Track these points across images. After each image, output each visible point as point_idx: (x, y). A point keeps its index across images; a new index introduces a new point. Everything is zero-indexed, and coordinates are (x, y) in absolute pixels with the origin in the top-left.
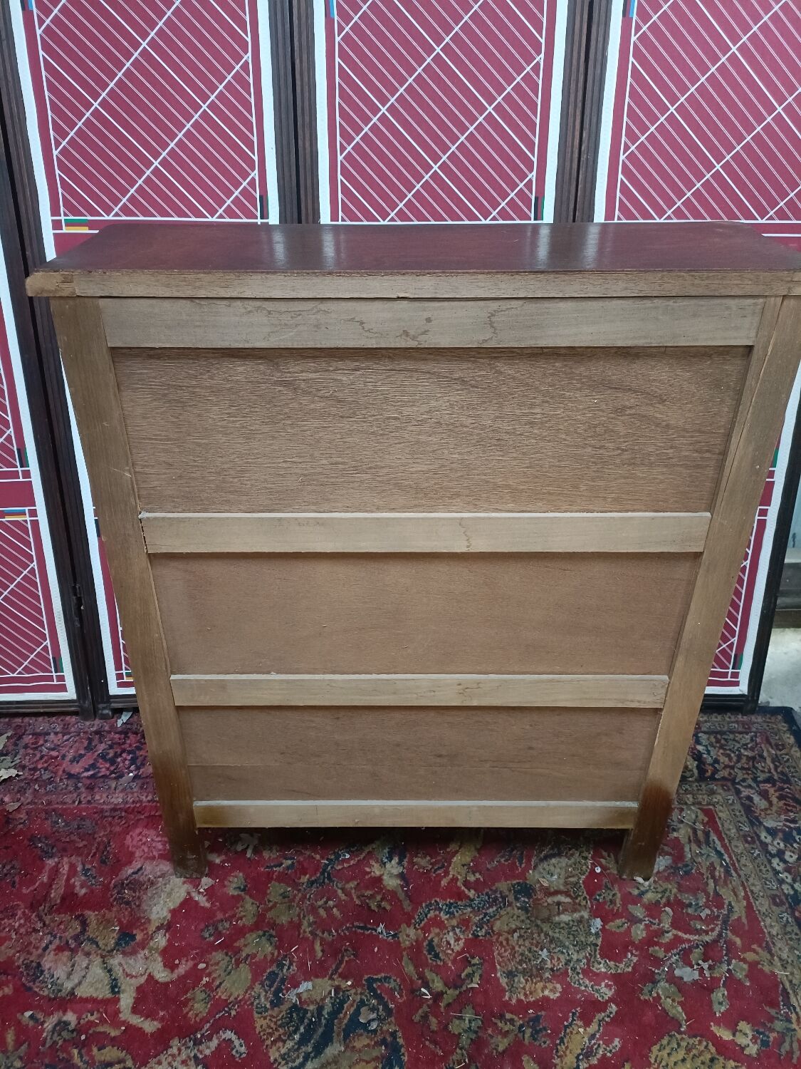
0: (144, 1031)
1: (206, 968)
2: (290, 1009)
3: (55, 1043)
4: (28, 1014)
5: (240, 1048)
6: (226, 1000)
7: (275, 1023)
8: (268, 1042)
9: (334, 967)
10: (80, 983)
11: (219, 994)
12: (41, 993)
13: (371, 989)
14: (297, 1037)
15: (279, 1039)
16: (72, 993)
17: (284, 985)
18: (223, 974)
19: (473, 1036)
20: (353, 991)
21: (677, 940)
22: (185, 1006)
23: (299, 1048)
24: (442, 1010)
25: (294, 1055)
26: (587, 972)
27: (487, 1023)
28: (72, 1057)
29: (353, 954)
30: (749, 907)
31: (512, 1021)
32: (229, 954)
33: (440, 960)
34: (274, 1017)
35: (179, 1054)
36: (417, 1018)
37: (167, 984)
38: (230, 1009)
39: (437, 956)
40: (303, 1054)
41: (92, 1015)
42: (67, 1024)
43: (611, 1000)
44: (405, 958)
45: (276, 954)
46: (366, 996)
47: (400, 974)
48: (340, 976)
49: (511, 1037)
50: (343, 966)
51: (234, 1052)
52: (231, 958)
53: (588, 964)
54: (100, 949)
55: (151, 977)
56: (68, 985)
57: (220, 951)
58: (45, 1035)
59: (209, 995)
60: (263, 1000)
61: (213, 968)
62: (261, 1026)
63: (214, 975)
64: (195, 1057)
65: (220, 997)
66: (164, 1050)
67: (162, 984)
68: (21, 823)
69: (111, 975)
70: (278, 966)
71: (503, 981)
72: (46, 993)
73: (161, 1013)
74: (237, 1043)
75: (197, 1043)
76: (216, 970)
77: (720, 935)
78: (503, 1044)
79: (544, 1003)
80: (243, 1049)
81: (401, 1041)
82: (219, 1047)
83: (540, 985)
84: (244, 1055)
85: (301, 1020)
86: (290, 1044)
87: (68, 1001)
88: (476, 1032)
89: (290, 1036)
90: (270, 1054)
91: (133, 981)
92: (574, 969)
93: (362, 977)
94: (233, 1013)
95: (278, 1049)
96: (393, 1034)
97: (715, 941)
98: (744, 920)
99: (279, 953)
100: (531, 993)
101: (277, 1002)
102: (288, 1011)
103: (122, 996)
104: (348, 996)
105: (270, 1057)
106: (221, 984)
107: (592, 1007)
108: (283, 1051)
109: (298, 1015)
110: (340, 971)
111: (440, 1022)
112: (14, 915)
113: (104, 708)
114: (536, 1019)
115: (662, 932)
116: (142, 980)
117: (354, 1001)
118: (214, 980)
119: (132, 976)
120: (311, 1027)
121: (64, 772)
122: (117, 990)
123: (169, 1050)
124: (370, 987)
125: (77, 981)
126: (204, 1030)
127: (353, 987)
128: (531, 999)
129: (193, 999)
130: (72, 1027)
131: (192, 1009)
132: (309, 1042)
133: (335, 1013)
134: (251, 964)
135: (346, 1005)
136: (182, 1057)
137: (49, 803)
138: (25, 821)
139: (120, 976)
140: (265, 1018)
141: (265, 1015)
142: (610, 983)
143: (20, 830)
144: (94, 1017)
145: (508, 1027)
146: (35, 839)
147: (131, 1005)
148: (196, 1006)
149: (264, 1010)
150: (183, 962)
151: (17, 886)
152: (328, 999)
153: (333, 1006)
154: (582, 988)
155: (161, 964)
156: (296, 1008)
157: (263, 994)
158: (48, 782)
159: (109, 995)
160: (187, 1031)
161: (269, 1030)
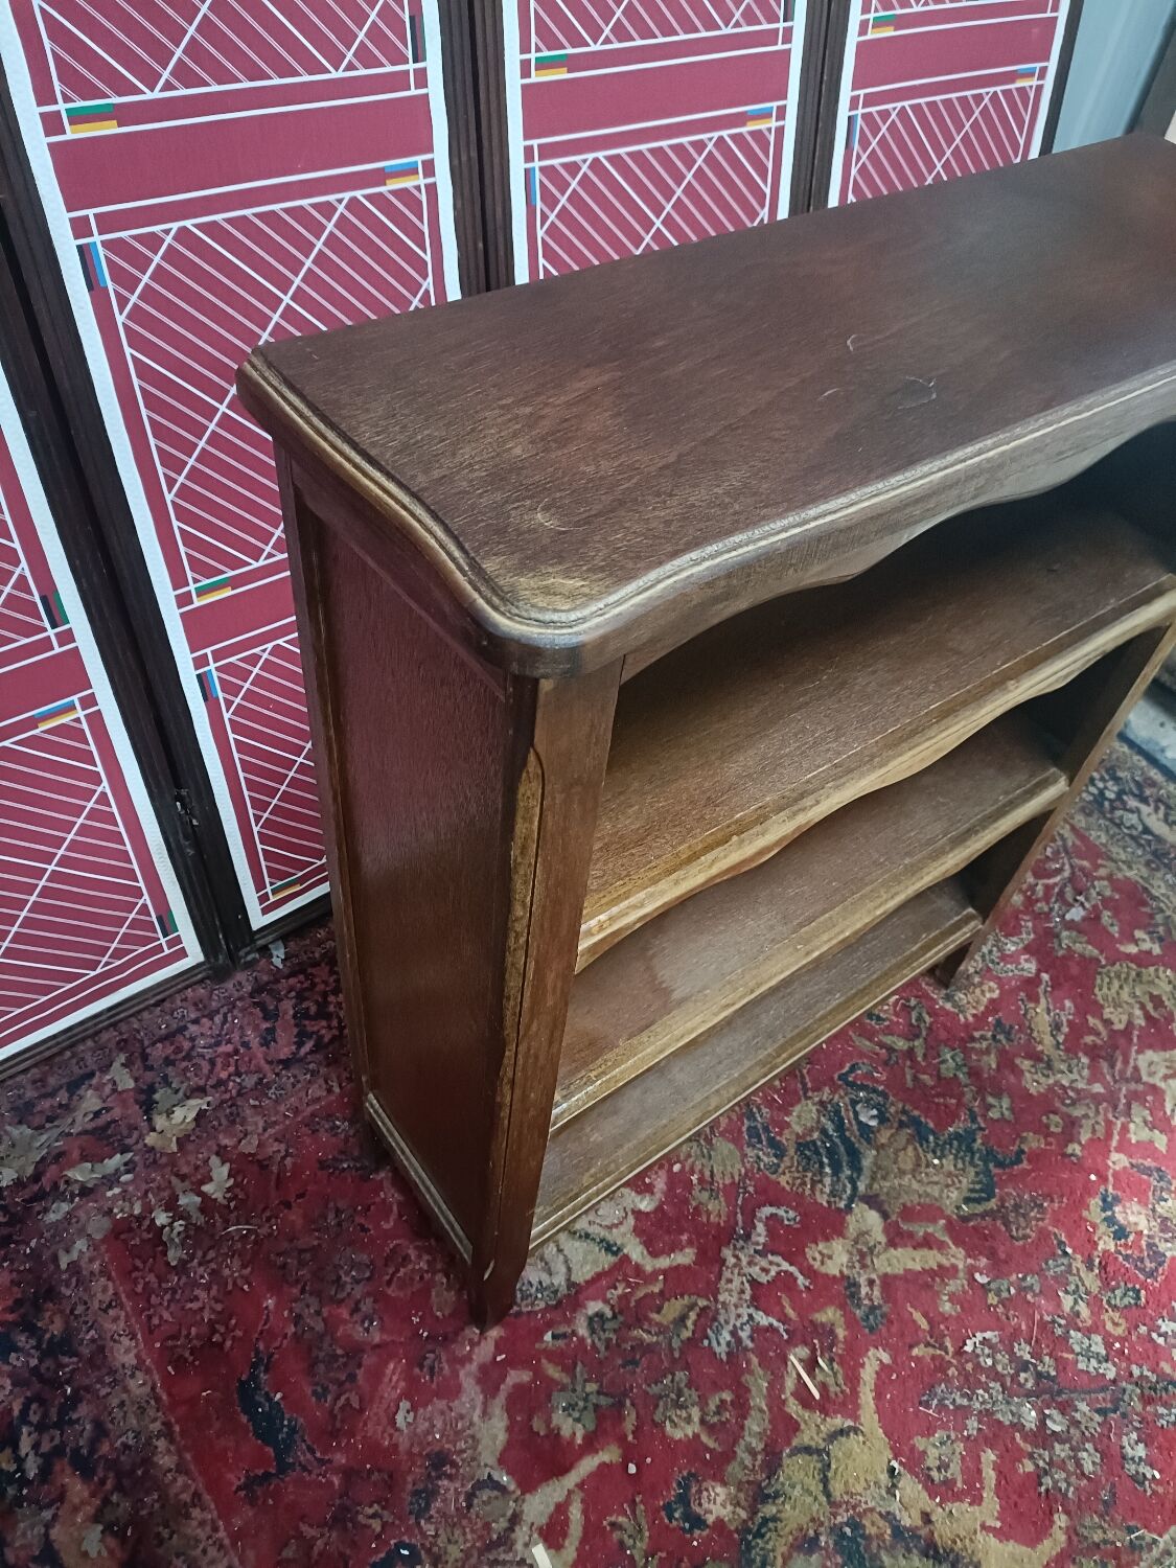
0: (684, 1266)
1: (683, 1167)
2: (797, 1150)
3: (608, 1341)
4: (548, 1337)
5: (787, 1215)
6: (733, 1183)
7: (798, 1172)
8: (808, 1192)
9: (799, 1086)
10: (569, 1269)
11: (721, 1182)
12: (537, 1308)
13: (852, 1085)
14: (828, 1170)
15: (814, 1183)
16: (570, 1284)
17: (771, 1132)
18: (704, 1161)
19: (965, 1070)
20: (837, 1097)
21: (1048, 888)
22: (700, 1214)
23: (839, 1180)
24: (923, 1064)
25: (839, 1187)
26: (1004, 958)
27: (966, 1051)
28: (642, 1341)
29: (807, 1063)
30: (1073, 828)
31: (983, 1038)
33: (884, 1020)
34: (791, 1167)
35: (739, 1259)
36: (910, 1084)
37: (659, 1209)
38: (745, 1188)
39: (879, 1018)
40: (847, 1181)
41: (616, 1288)
42: (600, 1315)
43: (1039, 971)
44: (854, 1038)
46: (851, 1094)
47: (862, 1055)
48: (814, 1090)
49: (994, 1051)
50: (807, 1080)
51: (786, 1222)
52: (698, 1141)
53: (999, 950)
55: (638, 1214)
56: (559, 1280)
58: (589, 1341)
59: (712, 1190)
60: (766, 1159)
61: (690, 1161)
62: (788, 1183)
63: (698, 1167)
64: (756, 1251)
65: (724, 1184)
66: (722, 1267)
67: (656, 1210)
68: (284, 1158)
69: (593, 1239)
70: (749, 1119)
71: (948, 1006)
72: (542, 1305)
73: (685, 1237)
74: (781, 1212)
75: (747, 1237)
76: (693, 1162)
77: (1072, 866)
78: (992, 1061)
79: (994, 1006)
80: (792, 1214)
81: (916, 1113)
82: (766, 1225)
83: (978, 991)
84: (798, 1219)
85: (817, 1152)
86: (828, 1181)
87: (575, 1295)
88: (965, 1065)
89: (821, 1172)
90: (819, 1200)
91: (622, 1229)
92: (992, 962)
93: (832, 1079)
94: (751, 1189)
95: (822, 1192)
96: (904, 1112)
97: (1073, 873)
98: (1078, 843)
100: (977, 1002)
101: (780, 1150)
102: (799, 1153)
103: (625, 1251)
104: (838, 1104)
105: (821, 1204)
106: (712, 1172)
107: (1031, 984)
108: (827, 1190)
109: (810, 1150)
110: (809, 1085)
111: (931, 1075)
112: (406, 1259)
113: (247, 954)
114: (999, 1023)
115: (1032, 888)
116: (631, 1221)
117: (846, 1105)
118: (702, 1172)
119: (616, 1226)
120: (831, 1153)
121: (270, 1063)
122: (615, 1249)
123: (727, 1263)
124: (848, 1084)
125: (563, 1270)
126: (740, 1223)
127: (833, 1092)
128: (982, 1008)
129: (700, 1203)
130: (609, 1314)
131: (709, 1213)
132: (842, 1166)
133: (840, 1127)
134: (721, 1134)
135: (843, 1113)
136: (744, 1260)
137: (296, 1111)
138: (287, 1151)
139: (603, 1233)
140: (784, 1173)
141: (780, 1170)
142: (1027, 956)
143: (294, 1164)
144: (621, 1289)
145: (984, 1044)
146: (329, 1162)
147: (645, 1252)
148: (710, 1207)
149: (775, 1169)
150: (653, 1177)
151: (370, 1227)
152: (822, 1118)
153: (833, 1121)
154: (1010, 974)
155: (633, 1194)
156: (803, 1146)
157: (761, 1153)
158: (262, 1086)
159: (611, 1259)
160: (725, 1235)
161: (798, 1182)
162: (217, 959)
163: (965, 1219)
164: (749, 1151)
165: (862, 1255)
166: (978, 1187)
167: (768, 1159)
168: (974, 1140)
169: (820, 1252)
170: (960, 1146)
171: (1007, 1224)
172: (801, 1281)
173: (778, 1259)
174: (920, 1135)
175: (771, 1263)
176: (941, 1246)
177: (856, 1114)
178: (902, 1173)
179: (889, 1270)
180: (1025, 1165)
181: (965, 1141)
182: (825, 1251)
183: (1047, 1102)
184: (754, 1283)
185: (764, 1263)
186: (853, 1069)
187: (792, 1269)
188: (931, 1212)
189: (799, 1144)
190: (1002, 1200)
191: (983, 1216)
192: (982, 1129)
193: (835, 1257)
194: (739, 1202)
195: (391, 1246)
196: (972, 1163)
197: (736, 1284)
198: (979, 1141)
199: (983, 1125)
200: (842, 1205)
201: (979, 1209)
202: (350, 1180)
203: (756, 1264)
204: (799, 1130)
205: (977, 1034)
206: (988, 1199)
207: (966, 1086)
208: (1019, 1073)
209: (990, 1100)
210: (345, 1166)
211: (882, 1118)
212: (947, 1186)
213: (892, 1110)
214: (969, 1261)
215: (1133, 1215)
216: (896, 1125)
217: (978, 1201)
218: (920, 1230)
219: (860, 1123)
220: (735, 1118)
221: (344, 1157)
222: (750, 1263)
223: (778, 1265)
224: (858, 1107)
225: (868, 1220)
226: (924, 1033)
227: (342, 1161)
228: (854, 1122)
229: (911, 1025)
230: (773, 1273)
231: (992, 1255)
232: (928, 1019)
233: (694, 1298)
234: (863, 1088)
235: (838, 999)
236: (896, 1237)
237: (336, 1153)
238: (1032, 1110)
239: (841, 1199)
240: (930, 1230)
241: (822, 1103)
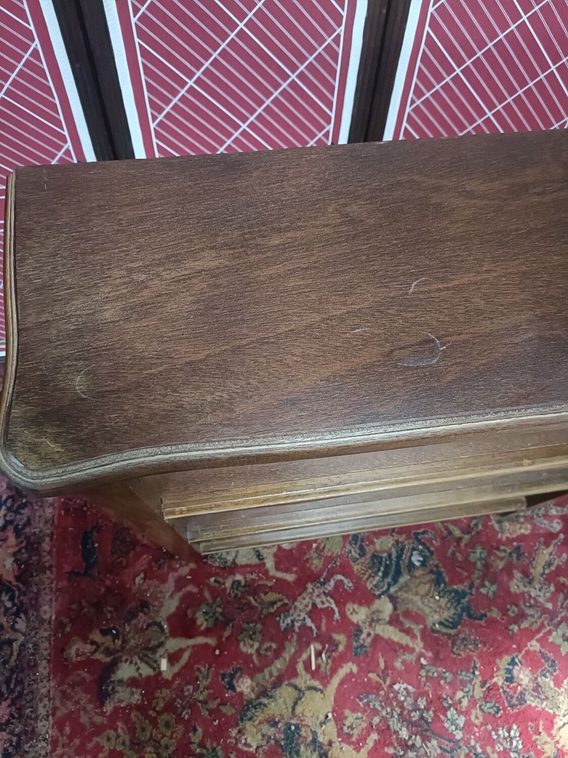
0: (288, 581)
2: (372, 557)
3: (236, 595)
4: (212, 579)
5: (348, 584)
6: (331, 557)
7: (366, 567)
8: (364, 579)
10: (236, 556)
11: (326, 553)
12: (215, 565)
13: (418, 540)
14: (380, 574)
15: (370, 576)
16: (234, 562)
19: (483, 562)
20: (407, 542)
22: (308, 562)
23: (383, 581)
24: (463, 548)
25: (381, 584)
26: (546, 516)
27: (490, 553)
28: (250, 603)
31: (505, 551)
34: (363, 563)
36: (449, 554)
37: (291, 551)
38: (336, 562)
40: (387, 583)
41: (252, 574)
42: (239, 582)
43: (560, 532)
46: (415, 544)
48: (397, 533)
49: (505, 560)
51: (346, 587)
53: (546, 510)
55: (280, 548)
56: (230, 558)
58: (228, 591)
59: (320, 555)
60: (354, 554)
62: (357, 570)
63: (319, 541)
64: (324, 592)
65: (327, 555)
66: (304, 591)
71: (497, 526)
72: (217, 564)
73: (295, 569)
74: (346, 581)
75: (323, 584)
78: (501, 565)
79: (522, 538)
80: (351, 585)
81: (442, 570)
82: (336, 583)
83: (518, 526)
84: (352, 588)
85: (380, 563)
86: (377, 578)
87: (233, 568)
88: (485, 560)
89: (376, 573)
90: (367, 585)
91: (269, 551)
92: (537, 515)
93: (410, 532)
94: (338, 563)
95: (371, 582)
96: (437, 566)
100: (514, 532)
101: (362, 554)
102: (371, 559)
103: (266, 561)
104: (405, 546)
105: (367, 588)
106: (324, 546)
107: (550, 537)
108: (374, 583)
109: (377, 560)
111: (463, 556)
114: (518, 548)
116: (275, 549)
117: (409, 548)
118: (319, 544)
119: (267, 548)
120: (387, 567)
122: (261, 557)
123: (307, 590)
124: (416, 539)
125: (234, 555)
126: (324, 576)
127: (406, 539)
128: (514, 536)
129: (311, 558)
130: (243, 583)
131: (312, 564)
132: (388, 576)
133: (399, 557)
135: (405, 551)
136: (316, 592)
140: (358, 564)
141: (357, 562)
142: (559, 521)
144: (254, 576)
145: (503, 554)
147: (274, 566)
148: (314, 562)
149: (356, 560)
152: (393, 549)
153: (397, 553)
154: (543, 526)
156: (375, 556)
157: (353, 550)
159: (257, 561)
160: (314, 578)
161: (362, 572)
163: (434, 631)
164: (348, 546)
165: (372, 620)
166: (451, 620)
168: (464, 598)
169: (353, 609)
170: (454, 597)
171: (454, 644)
172: (337, 616)
173: (332, 601)
174: (437, 582)
175: (328, 601)
176: (414, 637)
177: (412, 555)
178: (417, 594)
179: (381, 634)
180: (483, 623)
181: (459, 596)
182: (356, 609)
183: (515, 599)
184: (314, 605)
185: (324, 598)
186: (424, 533)
187: (336, 609)
188: (418, 618)
189: (373, 555)
190: (459, 632)
191: (444, 634)
192: (472, 594)
193: (359, 614)
194: (329, 567)
196: (455, 608)
197: (305, 602)
198: (466, 599)
199: (474, 593)
200: (377, 593)
201: (444, 630)
203: (320, 598)
204: (378, 548)
205: (502, 547)
206: (452, 628)
207: (478, 570)
208: (511, 576)
209: (487, 583)
211: (423, 564)
212: (435, 611)
213: (431, 562)
214: (423, 651)
215: (524, 676)
216: (428, 570)
217: (446, 626)
218: (407, 624)
219: (410, 560)
222: (318, 596)
223: (330, 603)
224: (415, 553)
225: (385, 607)
226: (474, 533)
228: (408, 558)
229: (469, 526)
230: (326, 605)
231: (436, 654)
232: (480, 527)
233: (284, 597)
234: (423, 544)
236: (394, 621)
238: (506, 598)
239: (378, 590)
240: (413, 627)
241: (397, 542)
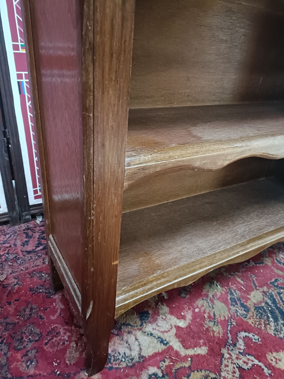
0: (201, 355)
1: (200, 310)
6: (225, 320)
7: (257, 319)
8: (263, 328)
9: (253, 285)
10: (141, 349)
11: (219, 319)
12: (121, 366)
13: (277, 286)
14: (271, 319)
15: (265, 324)
16: (141, 357)
17: (242, 301)
18: (211, 309)
22: (209, 332)
23: (278, 324)
25: (279, 328)
29: (255, 276)
32: (204, 299)
34: (253, 316)
35: (231, 355)
37: (189, 327)
38: (231, 323)
40: (282, 326)
41: (165, 362)
42: (155, 375)
44: (275, 270)
45: (224, 289)
46: (277, 290)
47: (279, 276)
48: (259, 287)
50: (256, 283)
51: (254, 341)
52: (207, 300)
54: (134, 327)
55: (178, 328)
56: (135, 354)
57: (199, 299)
59: (214, 322)
60: (240, 312)
61: (203, 308)
62: (252, 323)
63: (207, 311)
64: (240, 353)
65: (221, 320)
66: (222, 358)
67: (187, 327)
68: (15, 285)
69: (154, 337)
70: (231, 295)
72: (124, 365)
73: (202, 341)
74: (251, 335)
75: (235, 345)
76: (205, 309)
80: (256, 337)
82: (243, 341)
84: (260, 339)
85: (265, 312)
86: (272, 324)
89: (268, 320)
90: (270, 332)
91: (169, 334)
93: (267, 284)
94: (234, 323)
95: (270, 329)
99: (225, 288)
101: (247, 310)
102: (256, 311)
103: (171, 344)
104: (271, 293)
105: (271, 334)
106: (214, 314)
108: (273, 328)
109: (261, 310)
110: (257, 285)
112: (58, 333)
116: (174, 331)
117: (275, 294)
118: (209, 313)
119: (167, 332)
120: (272, 312)
121: (22, 252)
122: (165, 342)
123: (225, 356)
124: (275, 286)
125: (138, 349)
126: (230, 339)
127: (269, 289)
129: (209, 327)
130: (160, 374)
131: (214, 332)
132: (278, 319)
133: (274, 302)
134: (218, 299)
135: (275, 297)
136: (234, 357)
137: (27, 269)
138: (17, 283)
139: (160, 334)
140: (250, 319)
141: (248, 317)
143: (18, 288)
144: (167, 362)
146: (34, 289)
147: (181, 346)
148: (214, 329)
149: (245, 316)
150: (186, 313)
151: (45, 317)
152: (265, 298)
153: (270, 300)
155: (176, 319)
156: (257, 308)
157: (237, 309)
158: (16, 259)
159: (164, 347)
160: (223, 343)
161: (258, 323)
162: (13, 213)
164: (232, 307)
167: (241, 311)
169: (274, 357)
172: (266, 371)
173: (252, 358)
175: (248, 359)
177: (281, 298)
182: (277, 357)
184: (240, 368)
185: (244, 359)
186: (276, 280)
187: (260, 364)
189: (256, 308)
194: (229, 328)
195: (53, 327)
197: (231, 367)
200: (282, 336)
202: (41, 297)
203: (240, 359)
204: (254, 301)
210: (41, 291)
219: (283, 301)
220: (223, 293)
221: (41, 287)
222: (237, 358)
223: (253, 361)
224: (281, 295)
227: (40, 289)
228: (281, 301)
230: (250, 365)
233: (207, 372)
234: (282, 288)
235: (272, 229)
237: (38, 286)
239: (281, 333)
241: (264, 292)
